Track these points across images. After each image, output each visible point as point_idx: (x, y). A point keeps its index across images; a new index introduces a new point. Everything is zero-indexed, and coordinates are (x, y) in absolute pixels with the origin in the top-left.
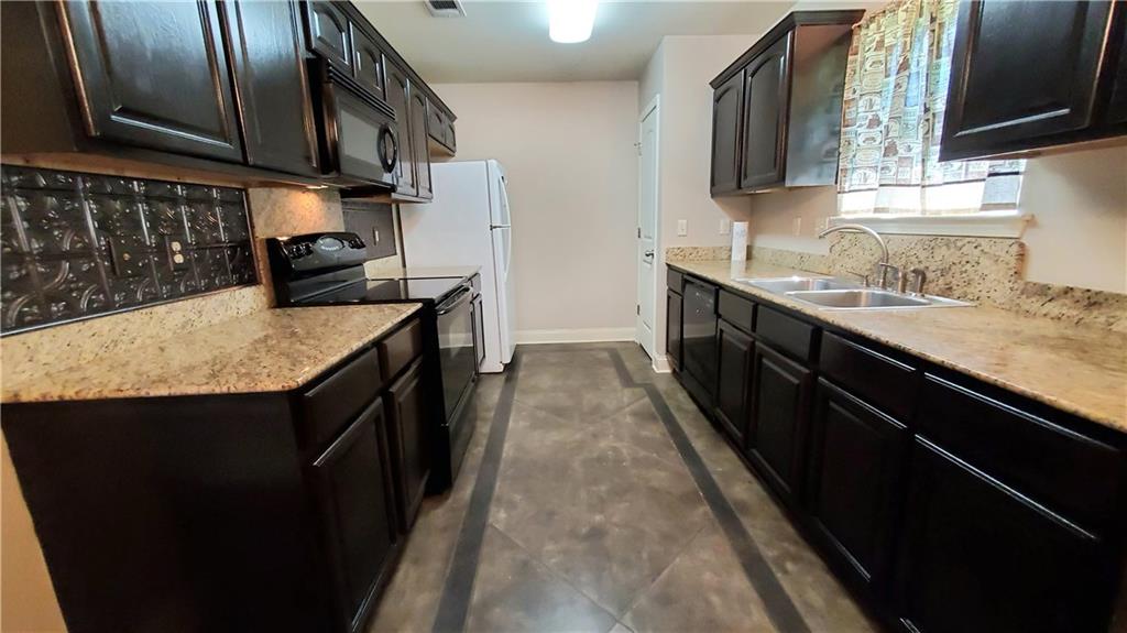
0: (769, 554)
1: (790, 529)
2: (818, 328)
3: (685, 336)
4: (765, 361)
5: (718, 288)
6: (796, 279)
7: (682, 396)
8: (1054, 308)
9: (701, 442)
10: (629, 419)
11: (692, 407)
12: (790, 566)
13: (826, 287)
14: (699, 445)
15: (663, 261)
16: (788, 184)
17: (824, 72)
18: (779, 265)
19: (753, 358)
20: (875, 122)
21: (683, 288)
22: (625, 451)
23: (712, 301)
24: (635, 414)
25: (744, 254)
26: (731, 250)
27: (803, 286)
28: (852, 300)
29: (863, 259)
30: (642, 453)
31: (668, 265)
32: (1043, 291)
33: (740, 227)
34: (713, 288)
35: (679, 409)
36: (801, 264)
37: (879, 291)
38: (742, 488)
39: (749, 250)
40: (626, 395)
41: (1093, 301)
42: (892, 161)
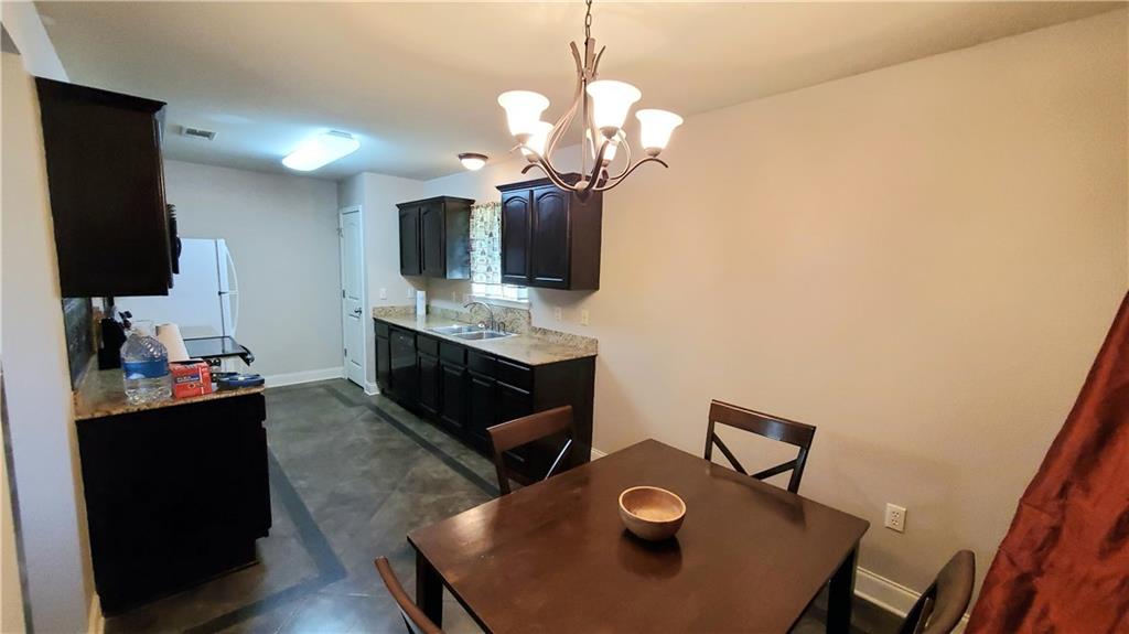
0: (453, 456)
1: (462, 446)
2: (466, 349)
3: (393, 367)
4: (446, 369)
5: (415, 334)
6: (455, 327)
7: (393, 405)
8: (538, 335)
9: (412, 424)
10: (362, 424)
11: (401, 409)
12: (463, 457)
13: (470, 330)
14: (411, 426)
15: (371, 316)
16: (448, 277)
17: (460, 219)
18: (445, 317)
19: (439, 368)
20: (483, 253)
21: (390, 334)
22: (367, 439)
23: (412, 341)
24: (364, 420)
25: (424, 311)
26: (416, 307)
27: (459, 330)
28: (480, 336)
29: (484, 316)
30: (378, 437)
31: (375, 319)
32: (536, 330)
33: (421, 294)
34: (413, 334)
35: (394, 412)
36: (458, 318)
37: (490, 331)
38: (438, 437)
39: (427, 307)
40: (353, 411)
41: (545, 332)
42: (490, 274)
